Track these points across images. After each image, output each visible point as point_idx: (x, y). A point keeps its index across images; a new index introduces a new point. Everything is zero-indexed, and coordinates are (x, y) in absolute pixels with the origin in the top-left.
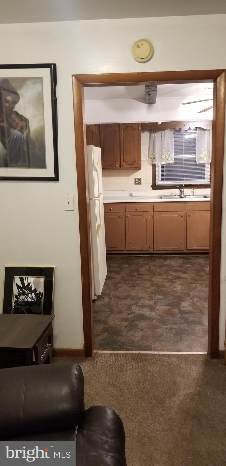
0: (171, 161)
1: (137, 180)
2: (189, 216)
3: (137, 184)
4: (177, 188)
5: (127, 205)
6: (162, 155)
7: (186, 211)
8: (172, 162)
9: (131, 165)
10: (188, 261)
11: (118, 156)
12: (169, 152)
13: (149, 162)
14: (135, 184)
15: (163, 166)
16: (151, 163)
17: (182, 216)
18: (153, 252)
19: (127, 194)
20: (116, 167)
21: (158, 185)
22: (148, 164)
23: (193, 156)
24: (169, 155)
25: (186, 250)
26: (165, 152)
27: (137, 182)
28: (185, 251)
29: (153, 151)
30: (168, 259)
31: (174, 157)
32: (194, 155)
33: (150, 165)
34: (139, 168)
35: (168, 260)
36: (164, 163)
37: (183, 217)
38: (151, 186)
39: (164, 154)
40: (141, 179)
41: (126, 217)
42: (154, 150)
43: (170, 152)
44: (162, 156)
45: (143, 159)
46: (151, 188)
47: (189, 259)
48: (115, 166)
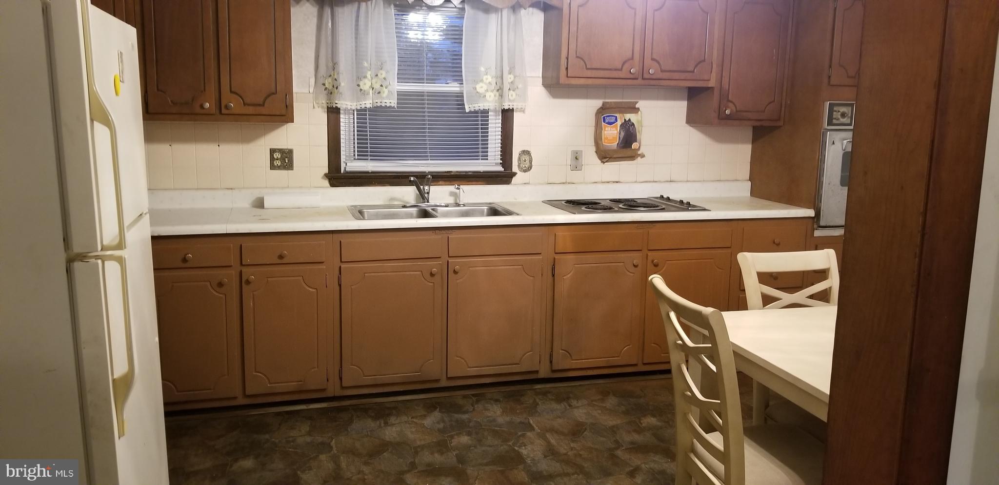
0: (388, 97)
1: (277, 155)
2: (455, 272)
3: (279, 168)
4: (411, 183)
5: (247, 243)
6: (359, 78)
7: (445, 257)
8: (393, 102)
9: (259, 105)
10: (456, 416)
11: (212, 72)
12: (381, 71)
13: (316, 98)
14: (273, 167)
15: (361, 112)
16: (323, 101)
17: (432, 275)
18: (339, 392)
19: (243, 200)
20: (202, 111)
21: (347, 172)
22: (316, 106)
23: (453, 87)
24: (385, 79)
25: (444, 377)
26: (370, 70)
27: (278, 163)
28: (444, 383)
29: (331, 64)
30: (389, 415)
31: (398, 87)
32: (456, 84)
33: (320, 109)
34: (285, 115)
35: (392, 420)
36: (368, 103)
37: (436, 276)
38: (326, 175)
39: (365, 77)
40: (291, 152)
41: (243, 282)
42: (333, 61)
43: (387, 72)
44: (361, 84)
45: (297, 88)
46: (326, 183)
47: (459, 409)
48: (202, 106)
